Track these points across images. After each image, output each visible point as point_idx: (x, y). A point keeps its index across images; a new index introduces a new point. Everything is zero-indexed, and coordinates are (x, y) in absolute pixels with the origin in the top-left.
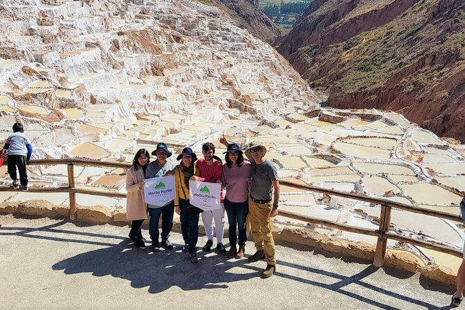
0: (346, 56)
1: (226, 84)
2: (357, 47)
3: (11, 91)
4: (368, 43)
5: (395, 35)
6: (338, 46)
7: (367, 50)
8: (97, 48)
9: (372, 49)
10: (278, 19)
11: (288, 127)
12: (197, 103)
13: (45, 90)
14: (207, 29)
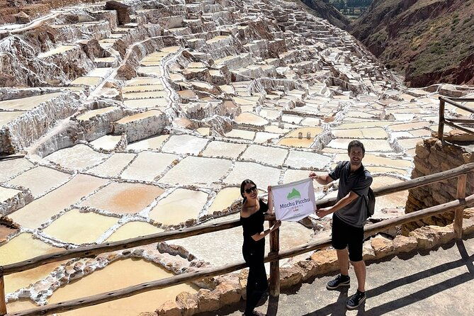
0: (417, 42)
1: (327, 65)
2: (426, 33)
3: (180, 70)
4: (437, 29)
5: (461, 22)
6: (408, 33)
7: (437, 36)
8: (230, 36)
9: (441, 34)
10: (344, 11)
11: (412, 101)
12: (308, 81)
13: (202, 70)
14: (295, 20)
